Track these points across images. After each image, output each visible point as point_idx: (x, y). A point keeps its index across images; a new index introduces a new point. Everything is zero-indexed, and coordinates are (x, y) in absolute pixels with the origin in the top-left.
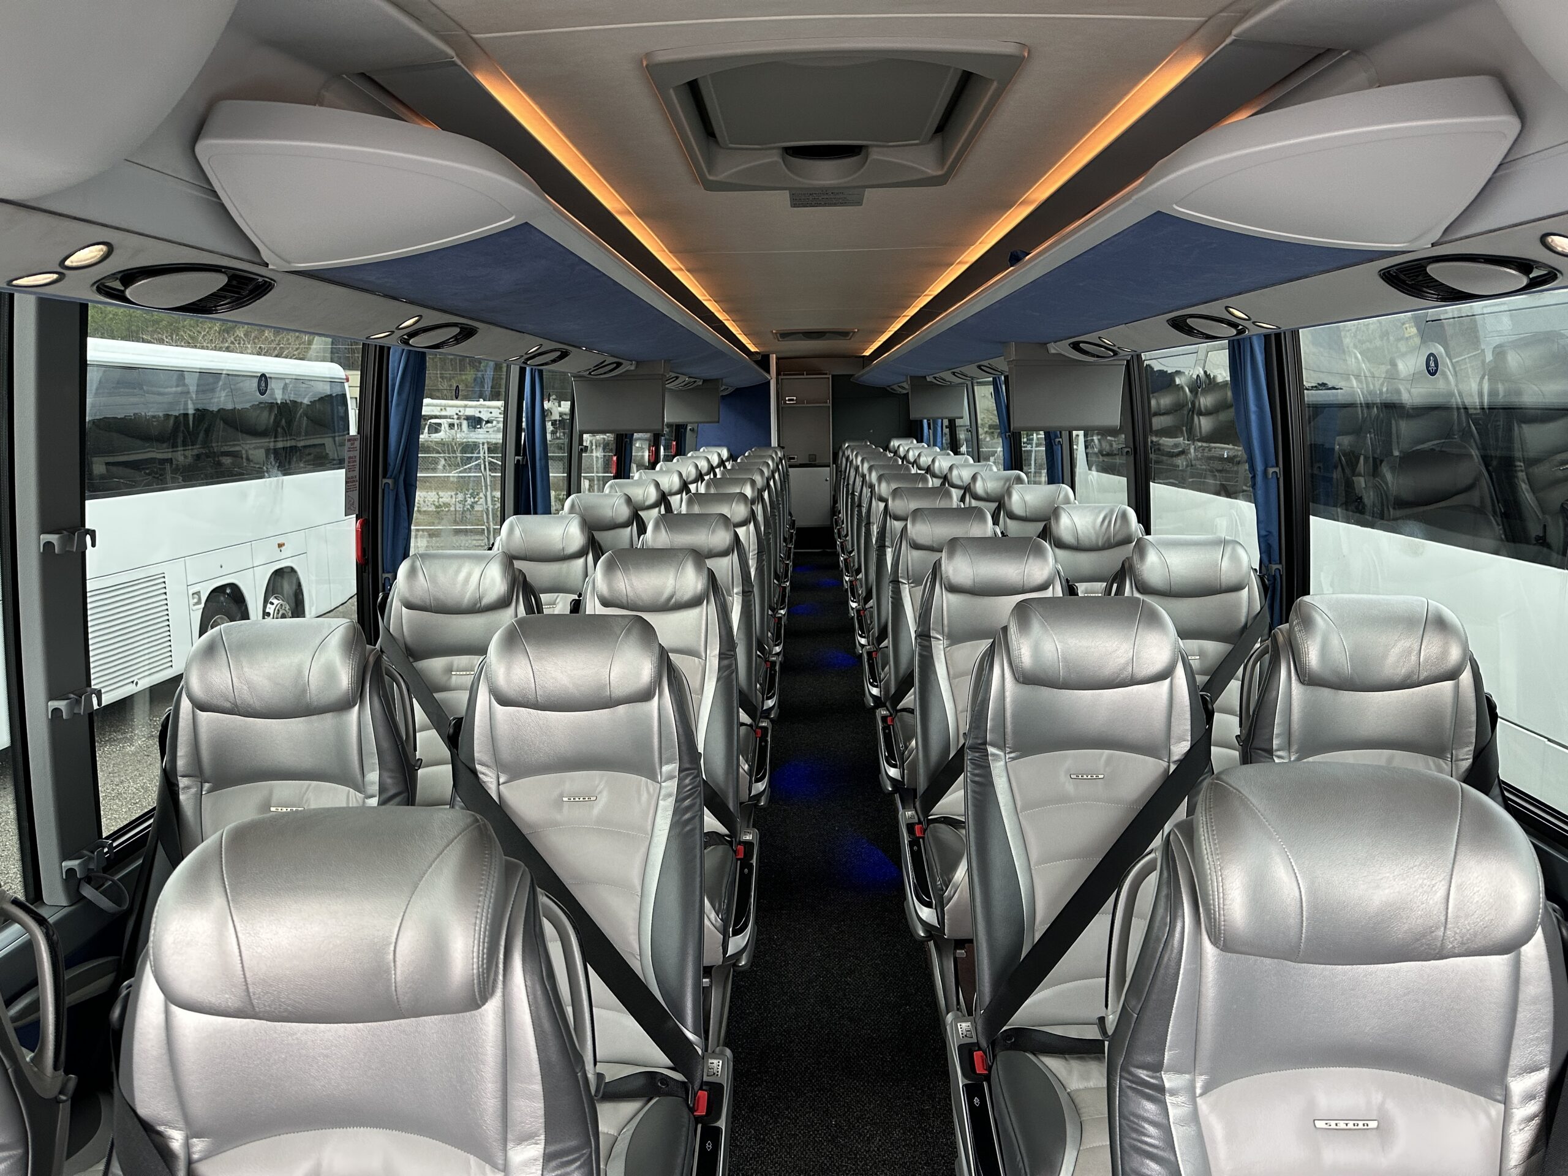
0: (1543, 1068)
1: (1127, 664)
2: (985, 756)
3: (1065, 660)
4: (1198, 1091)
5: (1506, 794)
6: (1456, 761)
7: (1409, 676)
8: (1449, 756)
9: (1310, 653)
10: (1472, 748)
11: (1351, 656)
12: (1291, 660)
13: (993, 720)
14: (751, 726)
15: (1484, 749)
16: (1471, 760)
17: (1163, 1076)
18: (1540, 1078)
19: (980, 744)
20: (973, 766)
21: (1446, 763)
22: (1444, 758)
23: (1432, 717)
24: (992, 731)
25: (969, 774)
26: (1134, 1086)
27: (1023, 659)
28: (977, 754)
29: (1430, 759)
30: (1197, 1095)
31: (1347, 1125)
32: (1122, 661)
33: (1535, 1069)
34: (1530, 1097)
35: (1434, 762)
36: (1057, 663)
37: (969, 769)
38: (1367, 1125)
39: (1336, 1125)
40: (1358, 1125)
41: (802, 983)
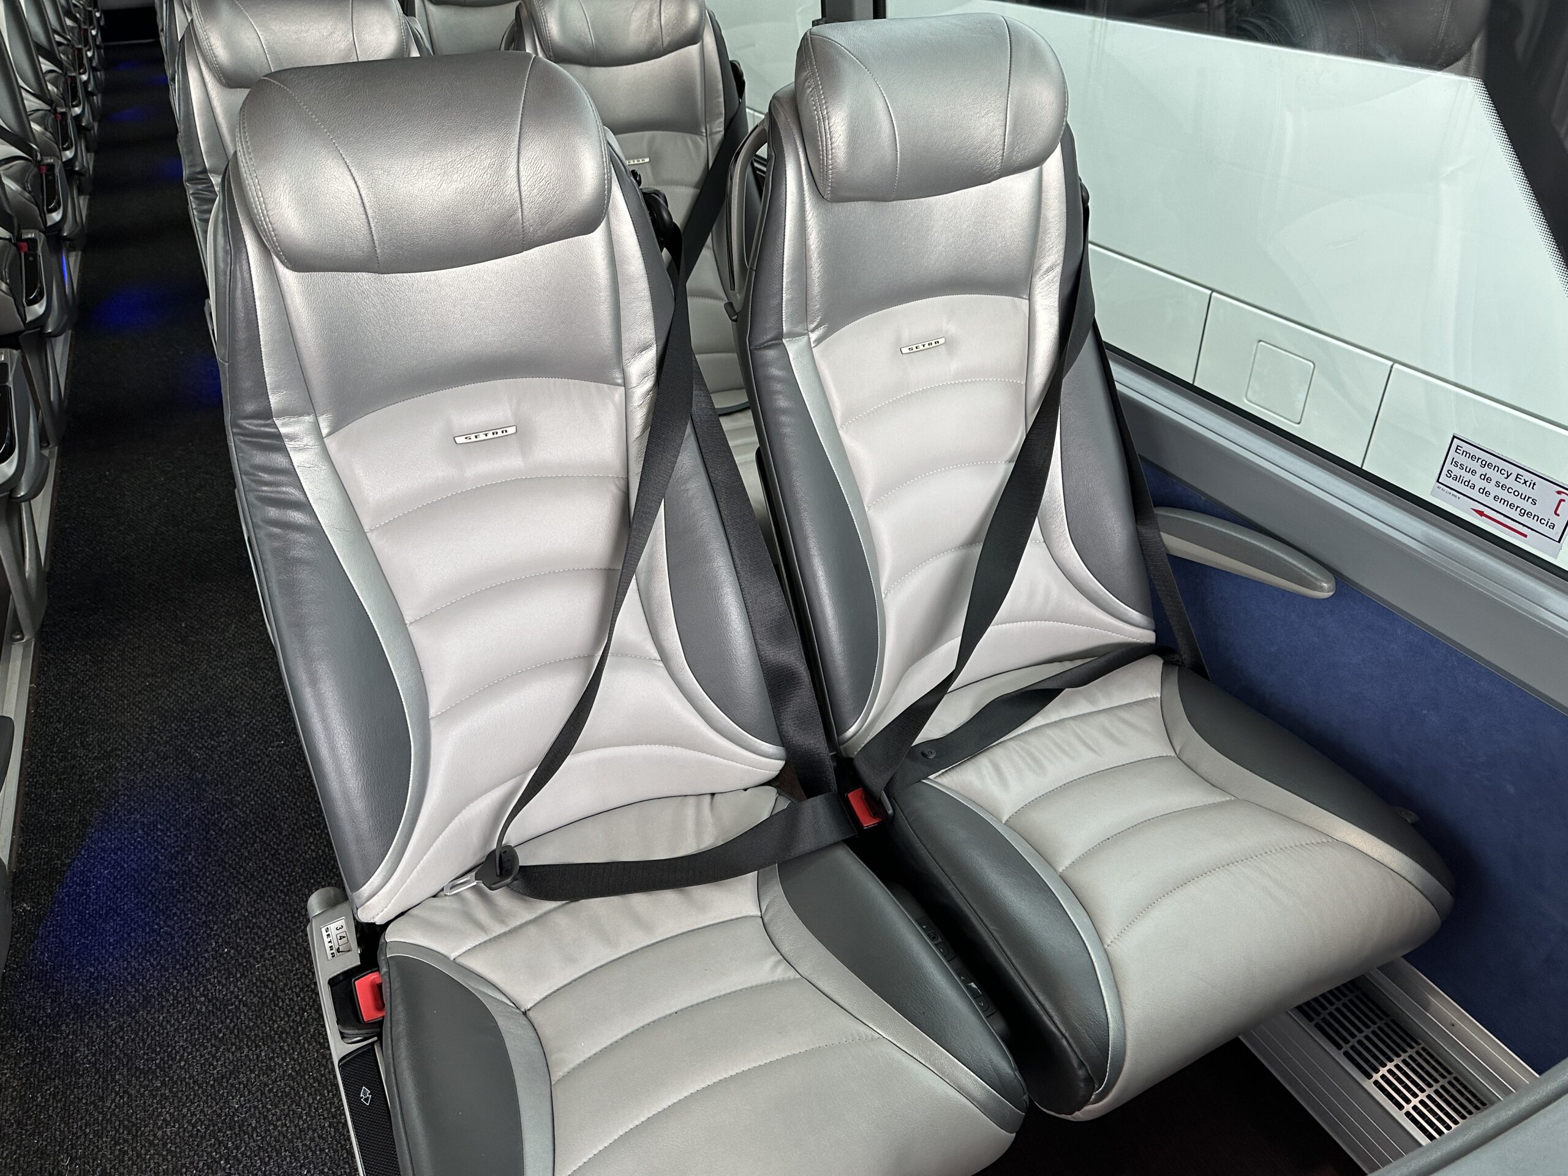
0: (650, 346)
1: (350, 50)
2: (210, 187)
3: (272, 50)
4: (325, 431)
5: (756, 165)
6: (711, 135)
7: (653, 43)
8: (704, 131)
9: (549, 21)
10: (722, 119)
11: (592, 22)
12: (535, 34)
13: (206, 139)
14: (9, 240)
15: (733, 118)
16: (723, 133)
17: (276, 422)
18: (650, 356)
19: (200, 173)
20: (197, 202)
21: (701, 139)
22: (699, 134)
23: (682, 89)
24: (208, 153)
25: (195, 213)
26: (249, 439)
27: (215, 51)
28: (200, 187)
29: (687, 136)
30: (324, 436)
31: (486, 435)
32: (343, 45)
33: (646, 348)
34: (645, 375)
35: (691, 138)
36: (263, 55)
37: (194, 206)
38: (506, 431)
39: (476, 437)
40: (497, 433)
41: (142, 509)
